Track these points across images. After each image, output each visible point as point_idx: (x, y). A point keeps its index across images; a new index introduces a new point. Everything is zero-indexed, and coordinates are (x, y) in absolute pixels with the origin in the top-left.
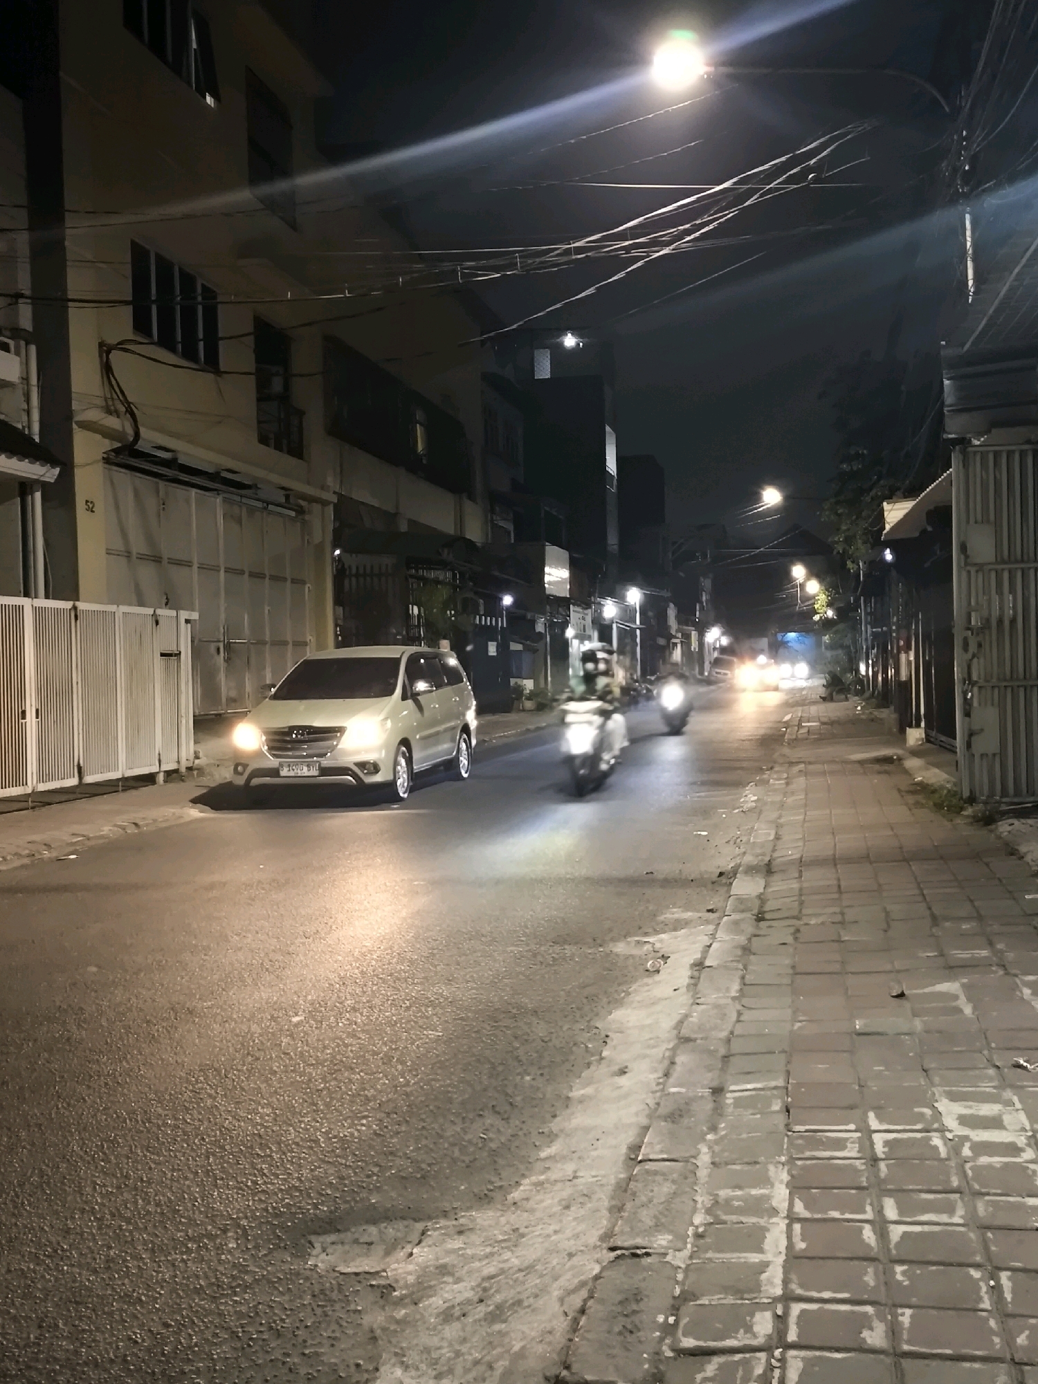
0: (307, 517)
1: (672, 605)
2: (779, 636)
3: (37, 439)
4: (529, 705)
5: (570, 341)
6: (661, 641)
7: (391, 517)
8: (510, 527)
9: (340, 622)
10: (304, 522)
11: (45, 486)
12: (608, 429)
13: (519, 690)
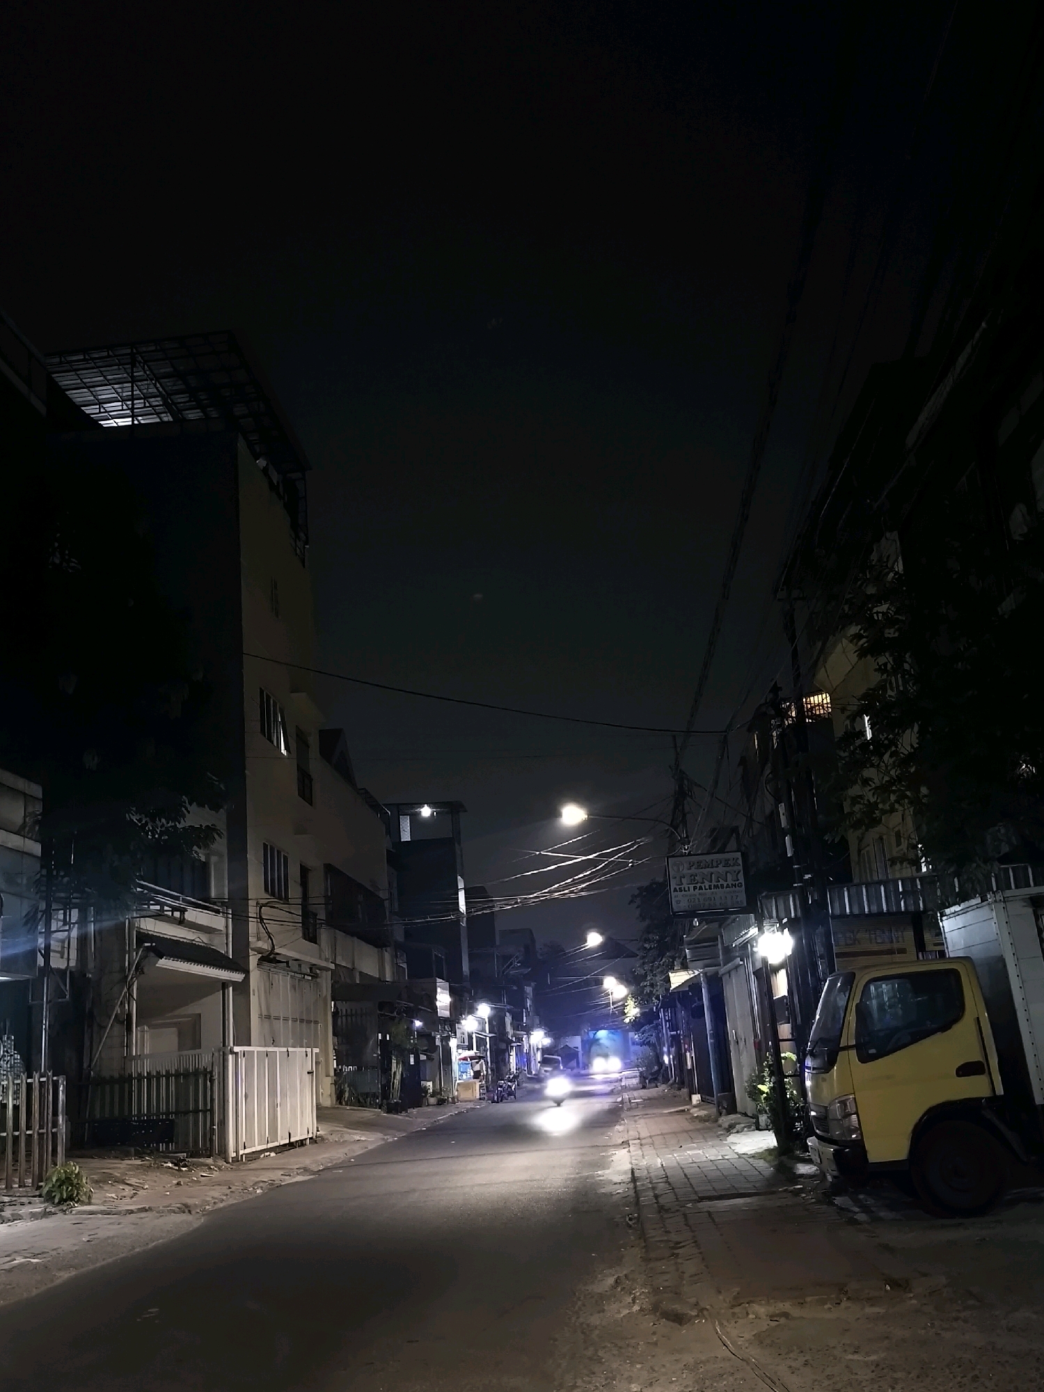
0: (318, 980)
1: (508, 1014)
2: (591, 1034)
3: (231, 957)
4: (432, 1100)
5: (426, 812)
6: (503, 1046)
7: (351, 971)
8: (405, 966)
9: (336, 1048)
10: (318, 984)
11: (234, 984)
12: (459, 877)
13: (425, 1090)
